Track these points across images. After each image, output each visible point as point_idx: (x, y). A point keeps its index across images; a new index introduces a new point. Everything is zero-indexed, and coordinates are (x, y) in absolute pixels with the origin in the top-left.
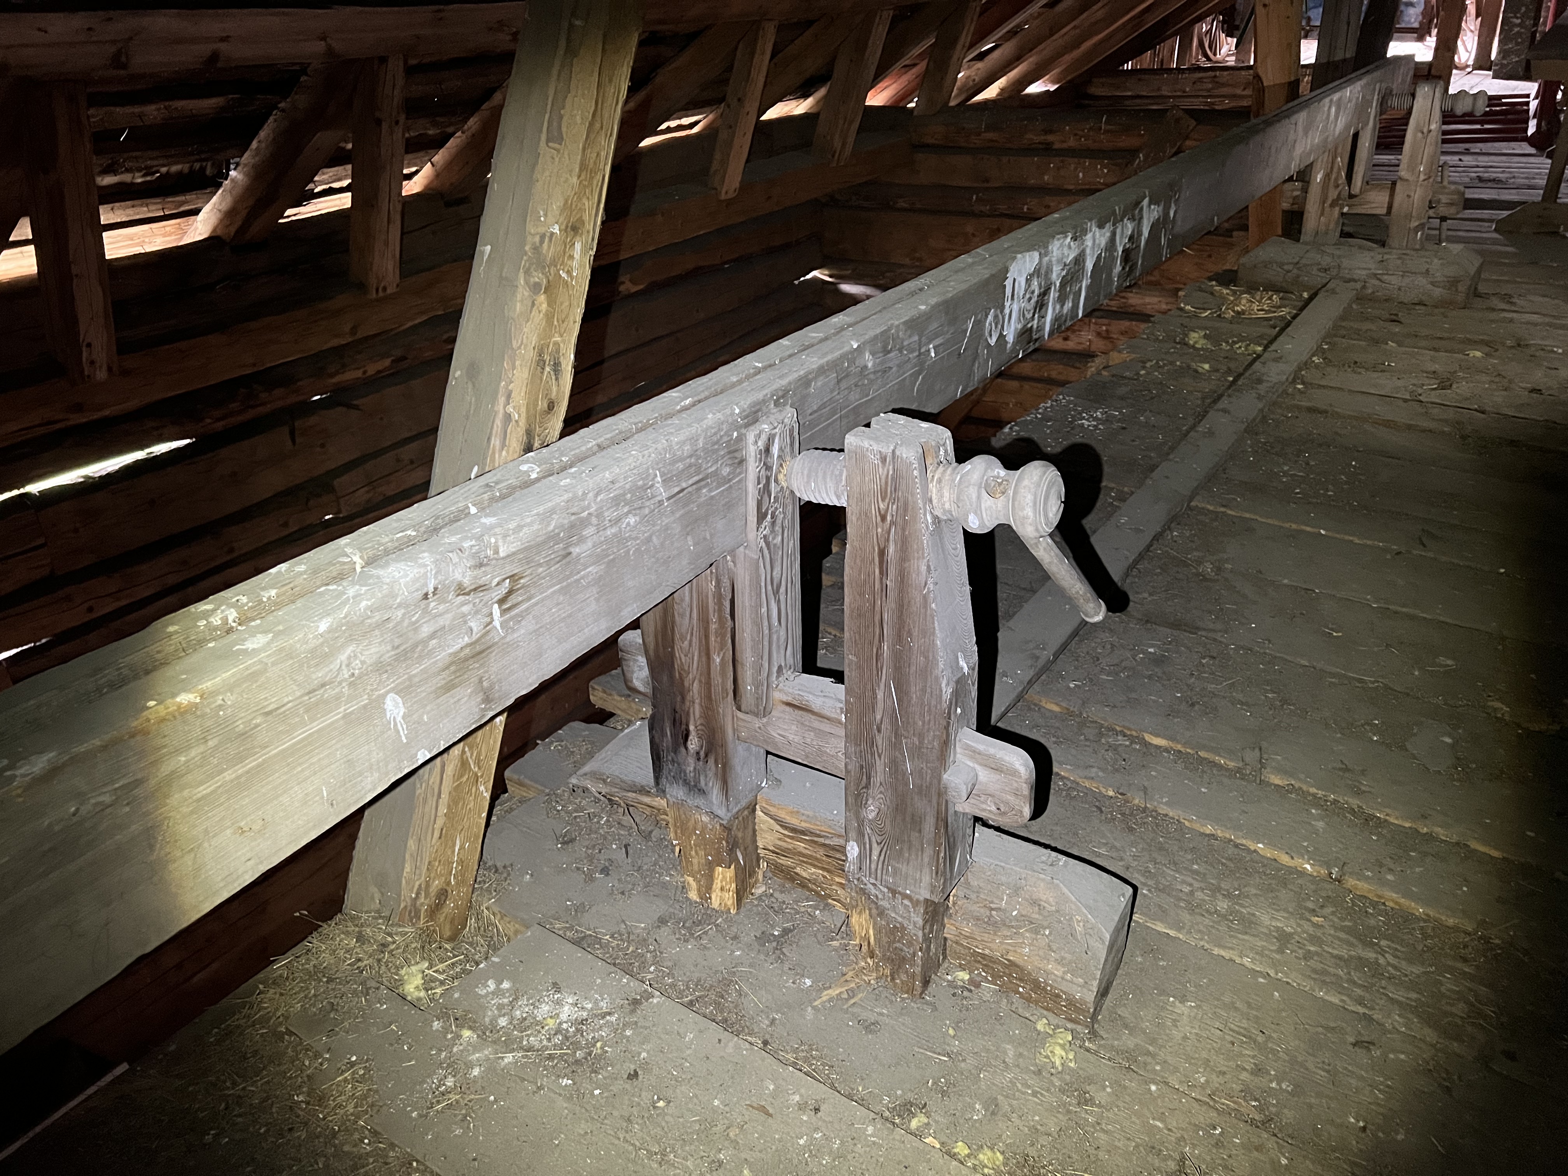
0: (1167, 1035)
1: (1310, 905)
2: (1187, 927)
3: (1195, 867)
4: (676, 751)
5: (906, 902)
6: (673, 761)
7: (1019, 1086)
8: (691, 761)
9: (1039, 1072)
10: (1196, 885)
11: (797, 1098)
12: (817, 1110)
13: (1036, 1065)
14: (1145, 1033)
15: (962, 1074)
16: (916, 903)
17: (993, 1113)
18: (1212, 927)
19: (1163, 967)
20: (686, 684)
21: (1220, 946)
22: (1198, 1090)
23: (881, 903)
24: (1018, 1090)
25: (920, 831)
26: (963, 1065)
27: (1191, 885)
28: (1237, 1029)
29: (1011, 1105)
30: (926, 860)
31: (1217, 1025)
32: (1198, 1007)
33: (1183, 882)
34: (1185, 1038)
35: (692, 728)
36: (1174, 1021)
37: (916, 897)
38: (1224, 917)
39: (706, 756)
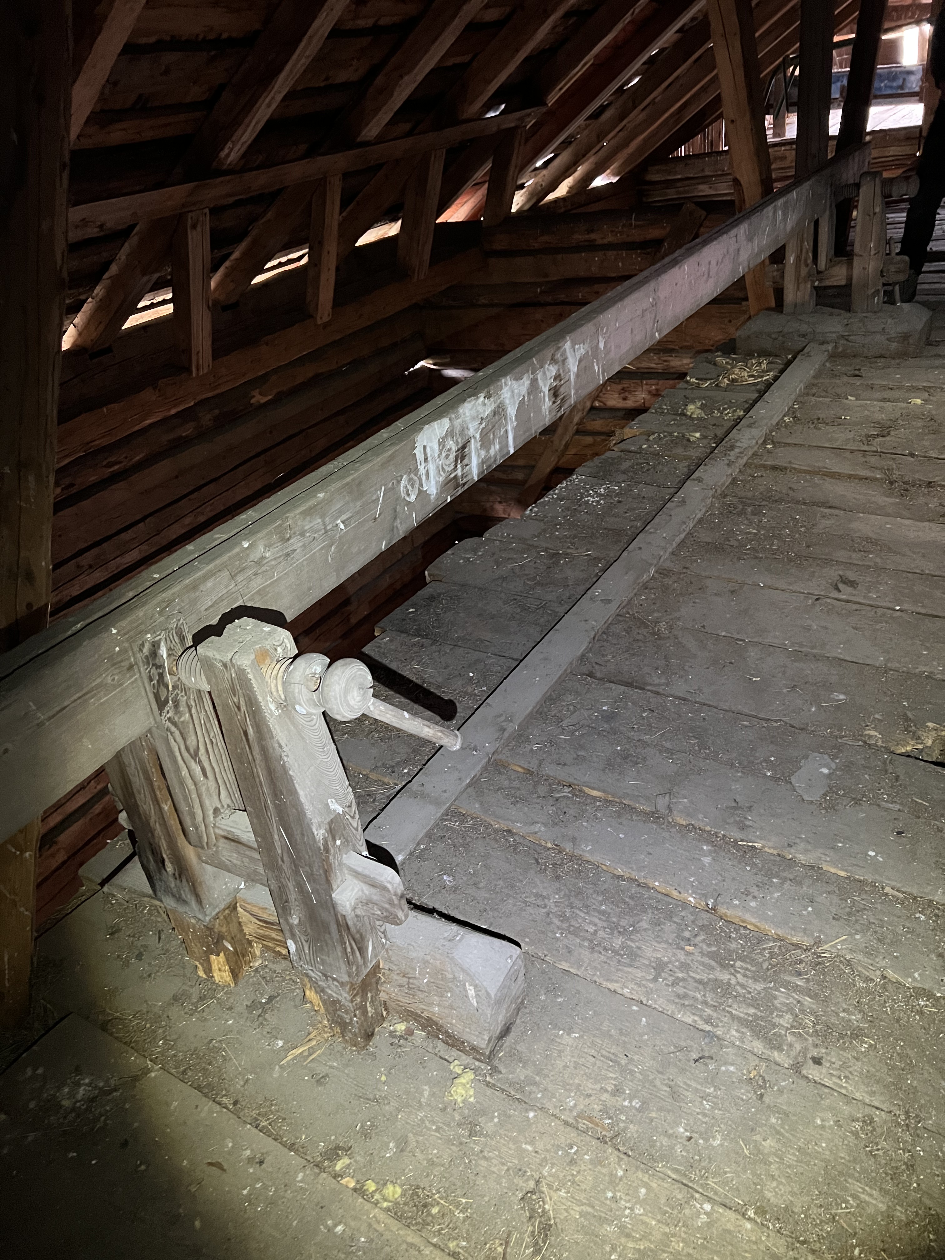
0: (552, 1065)
1: (687, 934)
2: (585, 965)
3: (603, 907)
4: (160, 873)
5: (336, 983)
6: (161, 880)
7: (427, 1122)
8: (171, 879)
9: (444, 1110)
10: (600, 924)
11: (248, 1152)
12: (261, 1162)
13: (443, 1103)
14: (535, 1065)
15: (385, 1116)
16: (342, 984)
17: (402, 1151)
18: (605, 962)
19: (560, 1003)
20: (151, 825)
21: (608, 980)
22: (567, 1113)
23: (320, 983)
24: (426, 1127)
25: (329, 934)
26: (387, 1108)
27: (596, 925)
28: (607, 1054)
29: (417, 1142)
30: (339, 954)
31: (593, 1052)
32: (581, 1037)
33: (591, 923)
34: (566, 1067)
35: (165, 856)
36: (560, 1052)
37: (341, 980)
38: (616, 952)
39: (180, 876)
